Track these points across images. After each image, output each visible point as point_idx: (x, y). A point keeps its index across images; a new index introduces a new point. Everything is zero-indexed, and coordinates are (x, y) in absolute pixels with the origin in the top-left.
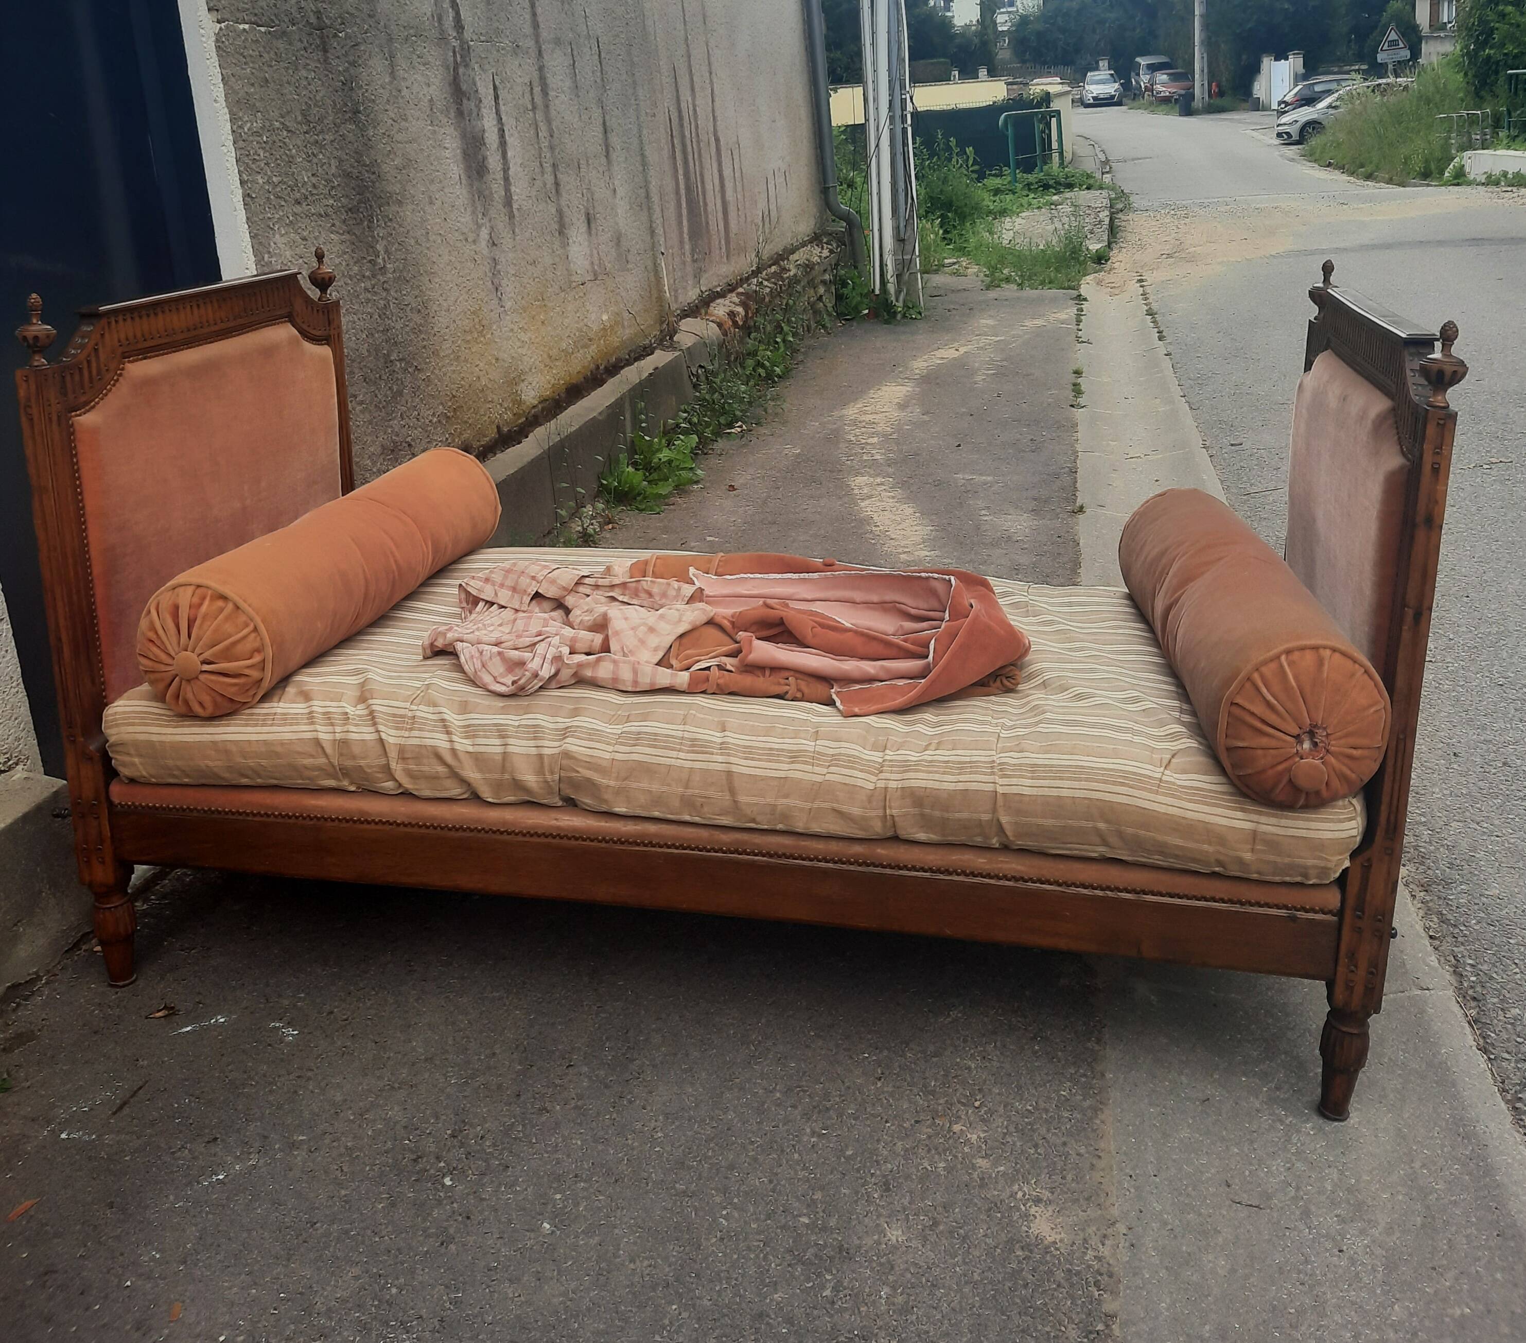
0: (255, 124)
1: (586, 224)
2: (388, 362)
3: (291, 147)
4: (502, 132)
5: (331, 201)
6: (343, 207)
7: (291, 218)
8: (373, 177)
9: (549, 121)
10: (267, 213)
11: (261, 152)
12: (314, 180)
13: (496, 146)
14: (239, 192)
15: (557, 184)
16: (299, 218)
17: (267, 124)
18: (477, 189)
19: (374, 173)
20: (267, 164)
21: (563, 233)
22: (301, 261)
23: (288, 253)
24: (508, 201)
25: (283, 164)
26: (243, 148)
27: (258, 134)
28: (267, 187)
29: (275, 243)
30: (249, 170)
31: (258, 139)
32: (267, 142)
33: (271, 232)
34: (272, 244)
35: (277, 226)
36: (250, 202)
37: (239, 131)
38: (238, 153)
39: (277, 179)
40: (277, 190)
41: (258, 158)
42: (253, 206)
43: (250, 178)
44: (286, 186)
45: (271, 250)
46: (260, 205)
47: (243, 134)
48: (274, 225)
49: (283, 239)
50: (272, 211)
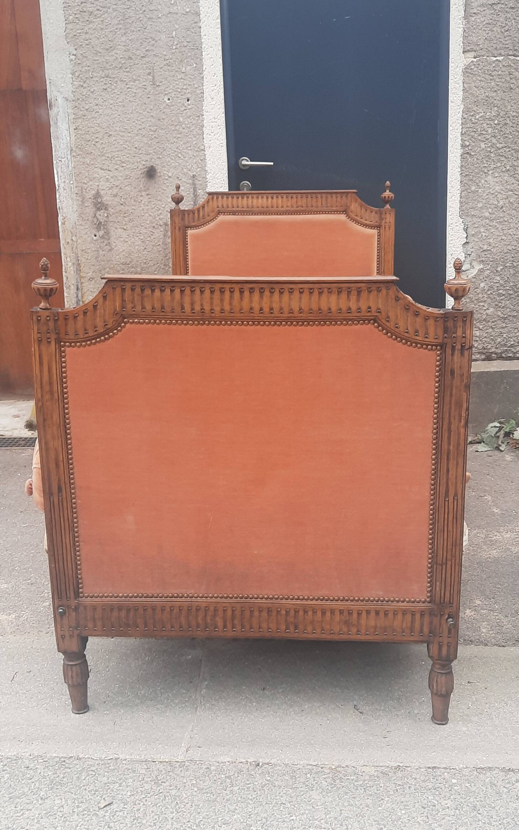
0: (489, 114)
7: (508, 168)
14: (460, 151)
17: (503, 113)
23: (498, 188)
25: (511, 137)
26: (471, 128)
27: (490, 119)
28: (489, 149)
29: (486, 181)
30: (473, 139)
31: (489, 122)
32: (499, 124)
33: (484, 175)
34: (483, 181)
35: (491, 172)
36: (468, 157)
37: (470, 118)
38: (464, 130)
39: (501, 145)
40: (499, 151)
41: (485, 133)
42: (470, 159)
43: (473, 144)
44: (510, 149)
45: (480, 184)
46: (477, 159)
47: (473, 120)
48: (488, 171)
49: (495, 180)
50: (489, 163)
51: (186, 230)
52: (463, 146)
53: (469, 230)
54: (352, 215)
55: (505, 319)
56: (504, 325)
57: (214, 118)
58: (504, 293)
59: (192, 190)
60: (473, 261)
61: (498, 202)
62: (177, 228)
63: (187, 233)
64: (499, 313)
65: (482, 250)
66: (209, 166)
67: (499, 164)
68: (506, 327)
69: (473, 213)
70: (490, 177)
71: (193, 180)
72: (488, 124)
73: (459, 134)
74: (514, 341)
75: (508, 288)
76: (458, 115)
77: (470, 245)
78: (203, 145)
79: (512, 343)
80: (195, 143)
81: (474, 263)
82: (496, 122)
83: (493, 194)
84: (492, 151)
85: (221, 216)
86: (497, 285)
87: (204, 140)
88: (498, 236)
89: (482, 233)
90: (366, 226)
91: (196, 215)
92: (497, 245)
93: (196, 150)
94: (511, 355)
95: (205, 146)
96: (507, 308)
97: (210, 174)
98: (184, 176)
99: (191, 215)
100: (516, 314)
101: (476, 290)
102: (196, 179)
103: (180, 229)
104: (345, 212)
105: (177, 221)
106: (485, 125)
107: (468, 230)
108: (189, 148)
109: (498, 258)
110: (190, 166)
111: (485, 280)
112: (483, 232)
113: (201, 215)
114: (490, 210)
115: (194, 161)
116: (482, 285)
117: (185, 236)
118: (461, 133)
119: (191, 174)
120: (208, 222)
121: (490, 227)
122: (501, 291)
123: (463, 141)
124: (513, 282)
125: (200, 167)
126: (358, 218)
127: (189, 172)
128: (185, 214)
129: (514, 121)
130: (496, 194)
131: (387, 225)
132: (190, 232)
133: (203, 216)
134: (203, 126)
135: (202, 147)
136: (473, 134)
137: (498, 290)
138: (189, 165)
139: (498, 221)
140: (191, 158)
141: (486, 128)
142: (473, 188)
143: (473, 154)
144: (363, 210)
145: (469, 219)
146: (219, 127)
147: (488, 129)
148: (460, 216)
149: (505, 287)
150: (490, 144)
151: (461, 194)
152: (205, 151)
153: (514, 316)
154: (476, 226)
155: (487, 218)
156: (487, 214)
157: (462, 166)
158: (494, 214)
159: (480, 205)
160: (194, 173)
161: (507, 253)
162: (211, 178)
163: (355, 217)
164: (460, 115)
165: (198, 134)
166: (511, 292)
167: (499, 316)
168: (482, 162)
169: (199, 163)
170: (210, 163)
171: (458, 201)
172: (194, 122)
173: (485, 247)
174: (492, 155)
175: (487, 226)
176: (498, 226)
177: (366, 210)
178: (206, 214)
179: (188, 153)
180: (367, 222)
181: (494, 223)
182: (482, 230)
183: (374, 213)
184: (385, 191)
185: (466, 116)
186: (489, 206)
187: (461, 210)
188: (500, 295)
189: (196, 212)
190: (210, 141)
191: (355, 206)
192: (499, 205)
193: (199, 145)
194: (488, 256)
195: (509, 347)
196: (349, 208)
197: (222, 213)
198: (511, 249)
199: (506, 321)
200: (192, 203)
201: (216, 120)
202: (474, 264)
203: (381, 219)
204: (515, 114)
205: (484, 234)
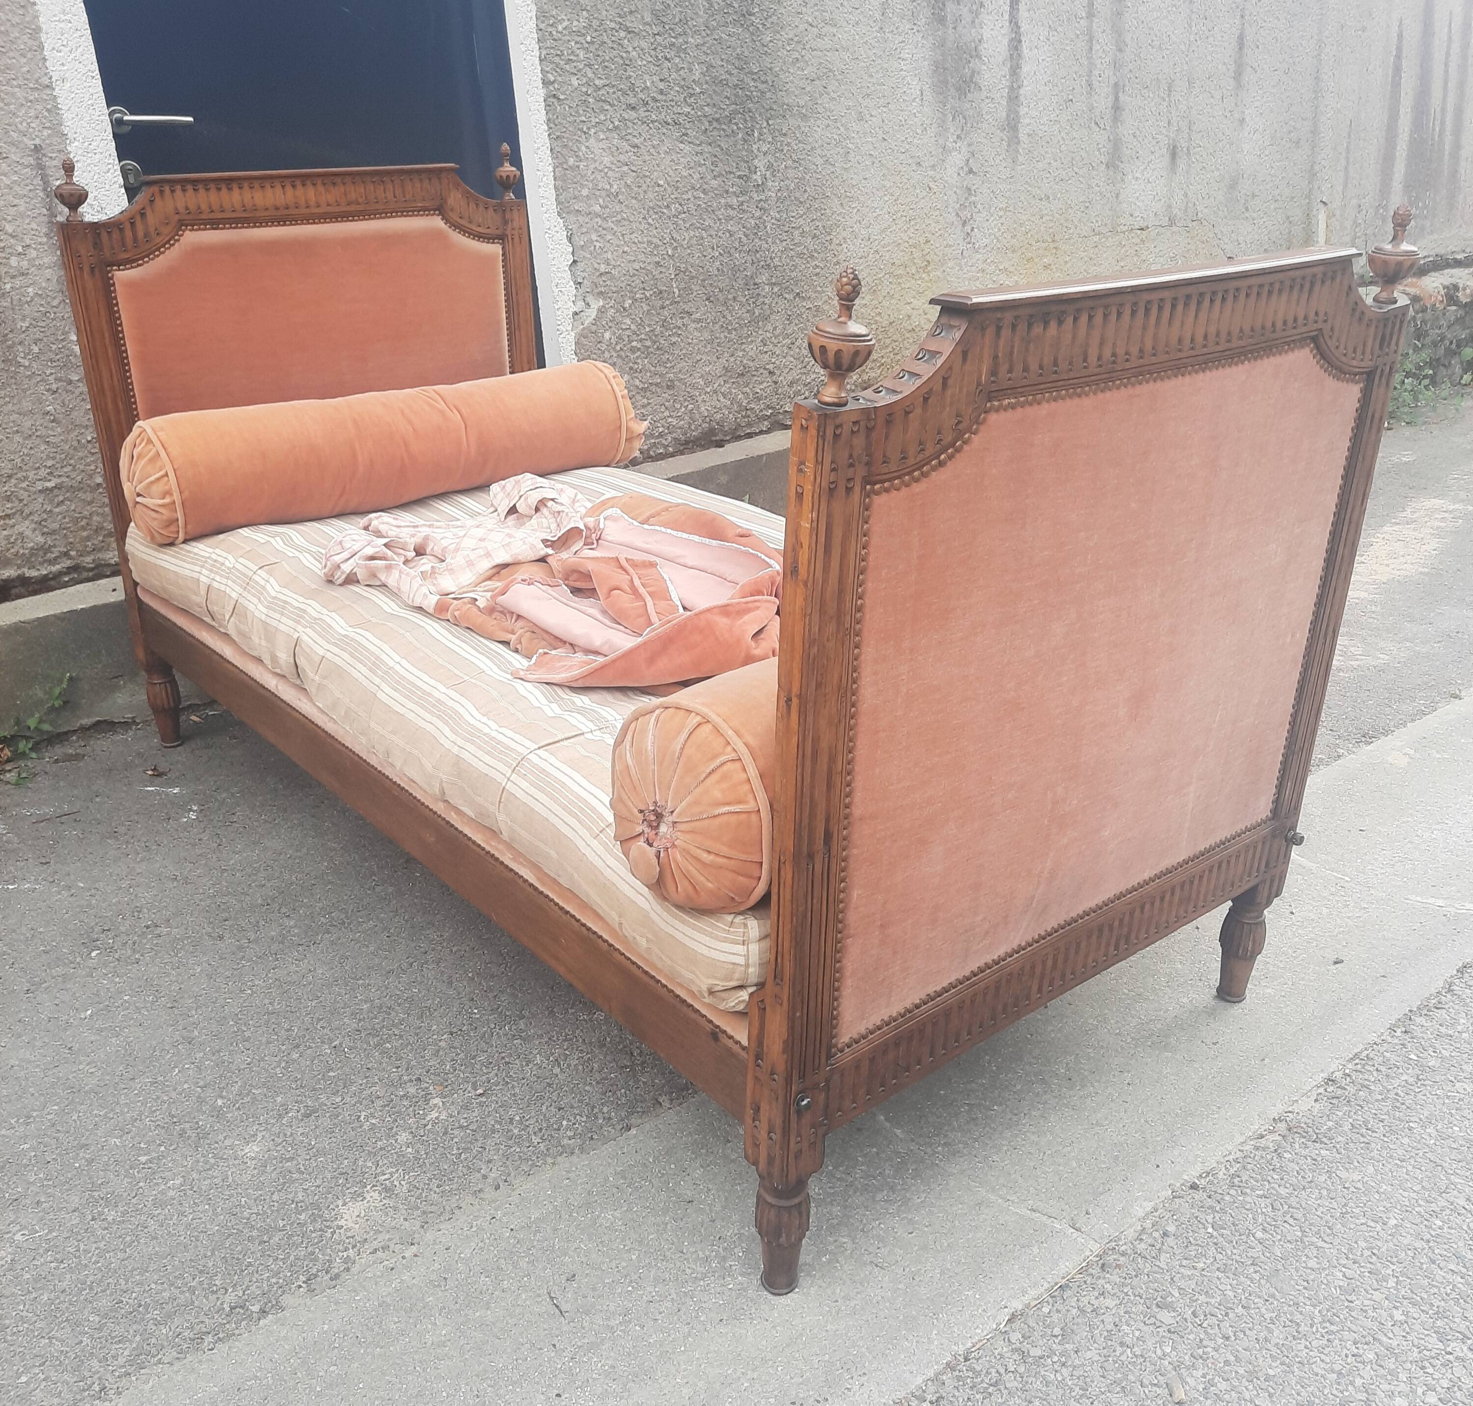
0: (575, 23)
1: (1167, 159)
2: (751, 284)
3: (630, 49)
4: (1015, 44)
5: (687, 109)
6: (706, 116)
7: (617, 123)
8: (762, 87)
9: (1118, 32)
10: (580, 115)
11: (582, 54)
12: (662, 86)
13: (1000, 59)
14: (541, 92)
15: (1117, 108)
16: (630, 124)
17: (595, 23)
18: (953, 107)
19: (766, 82)
20: (590, 66)
21: (1116, 167)
22: (626, 168)
23: (607, 160)
24: (1012, 125)
25: (613, 67)
26: (553, 48)
27: (579, 33)
28: (584, 90)
29: (587, 147)
30: (558, 70)
31: (578, 39)
32: (592, 43)
33: (584, 136)
34: (583, 148)
35: (593, 131)
36: (556, 103)
37: (550, 30)
38: (544, 52)
39: (602, 82)
40: (600, 93)
41: (575, 58)
42: (559, 108)
43: (560, 79)
44: (615, 89)
45: (581, 154)
46: (570, 107)
47: (554, 33)
48: (589, 129)
49: (601, 145)
50: (588, 115)
51: (110, 272)
52: (546, 83)
53: (575, 238)
54: (454, 216)
55: (644, 390)
56: (645, 401)
57: (64, 12)
58: (639, 346)
59: (38, 181)
60: (587, 294)
61: (611, 186)
62: (86, 269)
63: (112, 278)
64: (637, 382)
65: (598, 274)
66: (71, 123)
67: (602, 117)
68: (649, 404)
69: (576, 208)
70: (592, 140)
71: (38, 158)
72: (576, 43)
73: (537, 61)
74: (663, 426)
75: (643, 336)
76: (530, 23)
77: (580, 266)
78: (46, 74)
79: (661, 429)
80: (25, 69)
81: (590, 299)
82: (589, 39)
83: (601, 171)
84: (589, 92)
85: (187, 232)
86: (628, 333)
87: (48, 64)
88: (618, 246)
89: (595, 243)
90: (479, 237)
91: (128, 233)
92: (618, 263)
93: (31, 85)
94: (661, 451)
95: (51, 78)
96: (646, 371)
97: (76, 143)
98: (13, 149)
99: (116, 235)
100: (659, 381)
101: (599, 346)
102: (44, 155)
103: (92, 270)
104: (440, 210)
105: (83, 252)
106: (573, 43)
107: (573, 240)
108: (15, 83)
109: (623, 285)
110: (24, 124)
111: (610, 327)
112: (597, 241)
113: (140, 234)
114: (601, 200)
115: (32, 113)
116: (607, 335)
117: (108, 287)
118: (540, 57)
119: (30, 143)
120: (158, 249)
121: (604, 232)
122: (634, 344)
123: (545, 73)
124: (649, 325)
125: (49, 128)
126: (462, 222)
127: (25, 139)
128: (99, 234)
129: (613, 38)
130: (606, 170)
131: (516, 233)
132: (121, 276)
133: (145, 236)
134: (38, 30)
135: (46, 81)
136: (557, 59)
137: (630, 342)
138: (21, 123)
139: (614, 219)
140: (22, 105)
141: (575, 49)
142: (571, 161)
143: (562, 97)
144: (472, 205)
145: (572, 218)
146: (79, 33)
147: (578, 51)
148: (559, 214)
149: (638, 335)
150: (584, 80)
151: (554, 171)
152: (54, 89)
153: (657, 385)
154: (585, 230)
155: (598, 216)
156: (597, 208)
157: (549, 120)
158: (607, 207)
159: (585, 192)
160: (37, 141)
161: (634, 275)
162: (80, 152)
163: (459, 220)
164: (532, 24)
165: (30, 50)
166: (648, 343)
167: (637, 387)
168: (577, 112)
169: (45, 117)
170: (70, 116)
171: (552, 186)
172: (16, 20)
173: (603, 268)
174: (590, 100)
175: (601, 229)
176: (615, 228)
177: (477, 205)
178: (152, 230)
179: (13, 95)
180: (480, 229)
181: (611, 225)
182: (594, 237)
183: (491, 210)
184: (502, 165)
185: (542, 26)
186: (598, 193)
187: (559, 203)
188: (633, 350)
189: (128, 226)
190: (63, 64)
191: (455, 198)
192: (613, 190)
193: (36, 76)
194: (608, 283)
195: (657, 437)
196: (446, 202)
197: (187, 226)
198: (638, 268)
199: (648, 394)
200: (45, 211)
201: (68, 17)
202: (588, 299)
203: (506, 222)
204: (613, 25)
205: (598, 244)
